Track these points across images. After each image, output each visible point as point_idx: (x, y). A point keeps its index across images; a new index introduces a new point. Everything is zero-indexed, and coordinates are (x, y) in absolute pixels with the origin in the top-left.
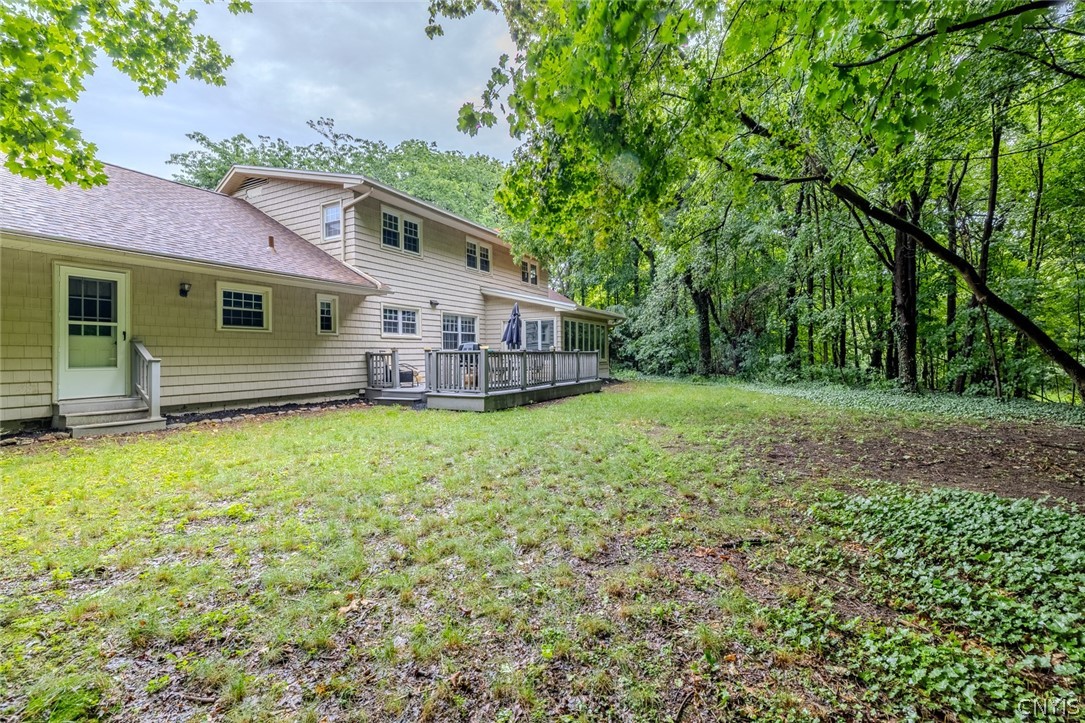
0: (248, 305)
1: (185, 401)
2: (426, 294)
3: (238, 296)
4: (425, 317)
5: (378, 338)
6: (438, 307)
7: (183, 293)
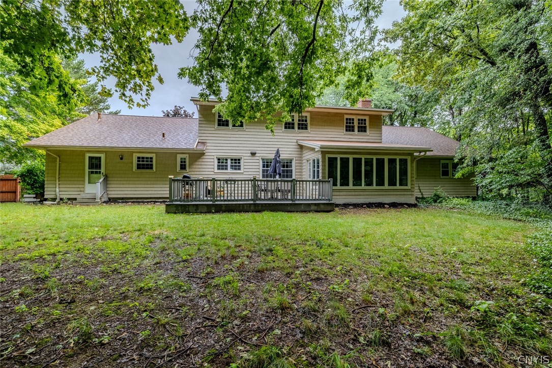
0: (147, 161)
1: (122, 196)
2: (248, 149)
3: (143, 158)
4: (245, 161)
5: (213, 173)
6: (257, 155)
7: (122, 159)
